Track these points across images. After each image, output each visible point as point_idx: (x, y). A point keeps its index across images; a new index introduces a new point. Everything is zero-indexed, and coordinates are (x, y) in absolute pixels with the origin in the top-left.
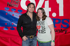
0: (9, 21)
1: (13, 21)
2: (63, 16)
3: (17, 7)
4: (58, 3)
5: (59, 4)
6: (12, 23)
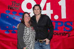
0: (10, 24)
1: (14, 24)
2: (66, 18)
3: (18, 10)
5: (61, 6)
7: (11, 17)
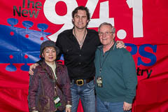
1: (27, 50)
2: (142, 36)
3: (36, 17)
4: (130, 7)
5: (132, 9)
6: (26, 54)
7: (21, 33)
